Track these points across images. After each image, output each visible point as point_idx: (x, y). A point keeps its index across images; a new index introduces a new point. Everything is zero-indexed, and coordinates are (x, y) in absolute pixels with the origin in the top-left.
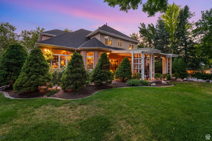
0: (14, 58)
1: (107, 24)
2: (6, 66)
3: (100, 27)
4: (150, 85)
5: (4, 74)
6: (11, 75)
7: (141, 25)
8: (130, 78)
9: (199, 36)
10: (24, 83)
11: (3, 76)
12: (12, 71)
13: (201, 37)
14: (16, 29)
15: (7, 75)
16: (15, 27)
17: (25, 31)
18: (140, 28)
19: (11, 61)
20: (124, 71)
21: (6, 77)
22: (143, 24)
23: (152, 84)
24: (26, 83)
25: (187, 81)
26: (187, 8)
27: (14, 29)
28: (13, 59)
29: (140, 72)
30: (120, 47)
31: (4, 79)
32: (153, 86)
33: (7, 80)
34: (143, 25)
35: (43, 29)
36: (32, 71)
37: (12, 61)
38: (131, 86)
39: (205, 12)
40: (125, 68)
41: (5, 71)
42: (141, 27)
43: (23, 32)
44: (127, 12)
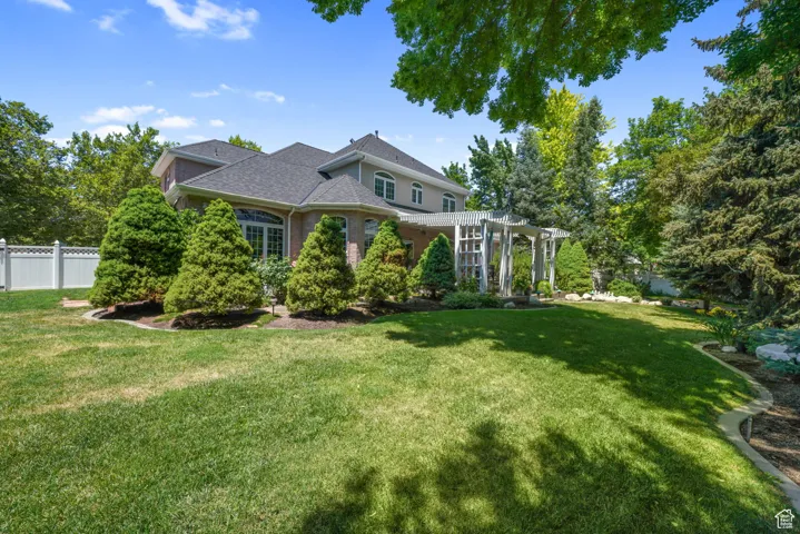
0: (148, 228)
1: (377, 132)
2: (126, 250)
3: (355, 140)
4: (502, 307)
5: (121, 272)
6: (141, 276)
7: (477, 141)
8: (454, 290)
9: (625, 184)
10: (200, 292)
11: (121, 279)
12: (142, 264)
13: (629, 185)
14: (50, 126)
15: (131, 274)
16: (49, 121)
17: (86, 136)
18: (474, 152)
19: (141, 236)
20: (437, 271)
21: (127, 279)
22: (482, 138)
23: (506, 305)
24: (207, 292)
25: (590, 299)
26: (596, 105)
27: (44, 126)
28: (146, 231)
29: (478, 273)
30: (416, 205)
31: (123, 285)
32: (508, 307)
33: (129, 287)
34: (483, 143)
35: (153, 132)
36: (216, 263)
37: (143, 235)
38: (455, 308)
39: (637, 123)
40: (440, 262)
41: (125, 261)
42: (475, 146)
43: (76, 139)
44: (451, 117)
